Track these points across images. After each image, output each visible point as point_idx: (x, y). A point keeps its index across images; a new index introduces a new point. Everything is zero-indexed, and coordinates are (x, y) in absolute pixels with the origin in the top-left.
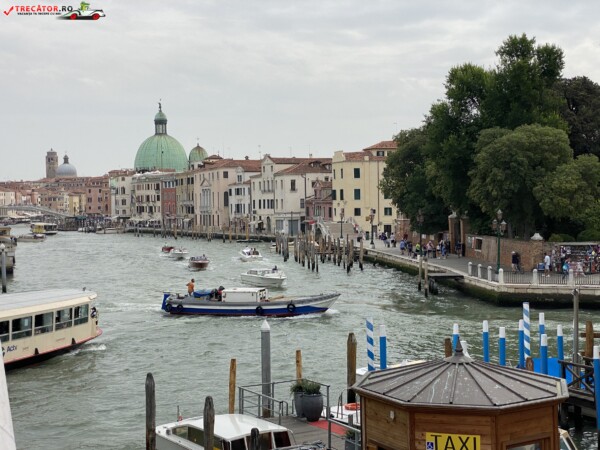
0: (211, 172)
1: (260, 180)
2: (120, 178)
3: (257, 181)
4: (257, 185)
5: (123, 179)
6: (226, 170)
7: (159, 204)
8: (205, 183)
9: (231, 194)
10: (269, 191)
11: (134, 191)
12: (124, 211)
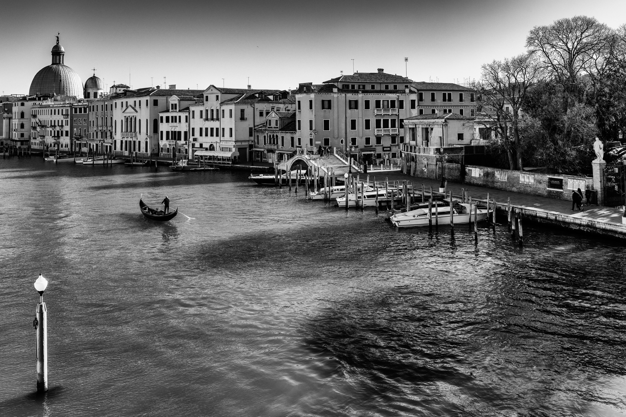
0: (137, 100)
1: (203, 108)
2: (20, 103)
3: (197, 109)
4: (197, 114)
5: (23, 104)
6: (156, 98)
7: (67, 128)
8: (130, 109)
9: (162, 122)
10: (212, 119)
11: (35, 116)
12: (22, 135)
